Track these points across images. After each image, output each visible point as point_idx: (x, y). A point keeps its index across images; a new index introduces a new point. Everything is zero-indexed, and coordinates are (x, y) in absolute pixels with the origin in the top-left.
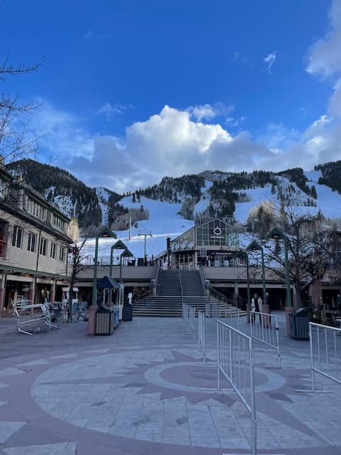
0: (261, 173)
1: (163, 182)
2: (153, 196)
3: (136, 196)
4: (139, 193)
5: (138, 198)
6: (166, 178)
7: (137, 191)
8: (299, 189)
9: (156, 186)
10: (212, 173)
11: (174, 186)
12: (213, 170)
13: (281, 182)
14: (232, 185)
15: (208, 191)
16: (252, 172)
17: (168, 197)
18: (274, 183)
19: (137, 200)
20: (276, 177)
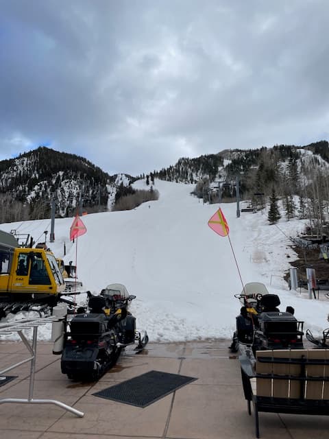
0: (282, 147)
1: (179, 163)
2: (167, 178)
3: (150, 178)
4: (153, 176)
5: (152, 180)
6: (183, 159)
7: (151, 173)
8: (323, 161)
9: (171, 168)
10: (231, 152)
11: (190, 167)
12: (232, 149)
13: (304, 155)
14: (250, 161)
15: (225, 169)
16: (272, 147)
17: (183, 177)
18: (297, 156)
19: (151, 182)
20: (298, 150)
